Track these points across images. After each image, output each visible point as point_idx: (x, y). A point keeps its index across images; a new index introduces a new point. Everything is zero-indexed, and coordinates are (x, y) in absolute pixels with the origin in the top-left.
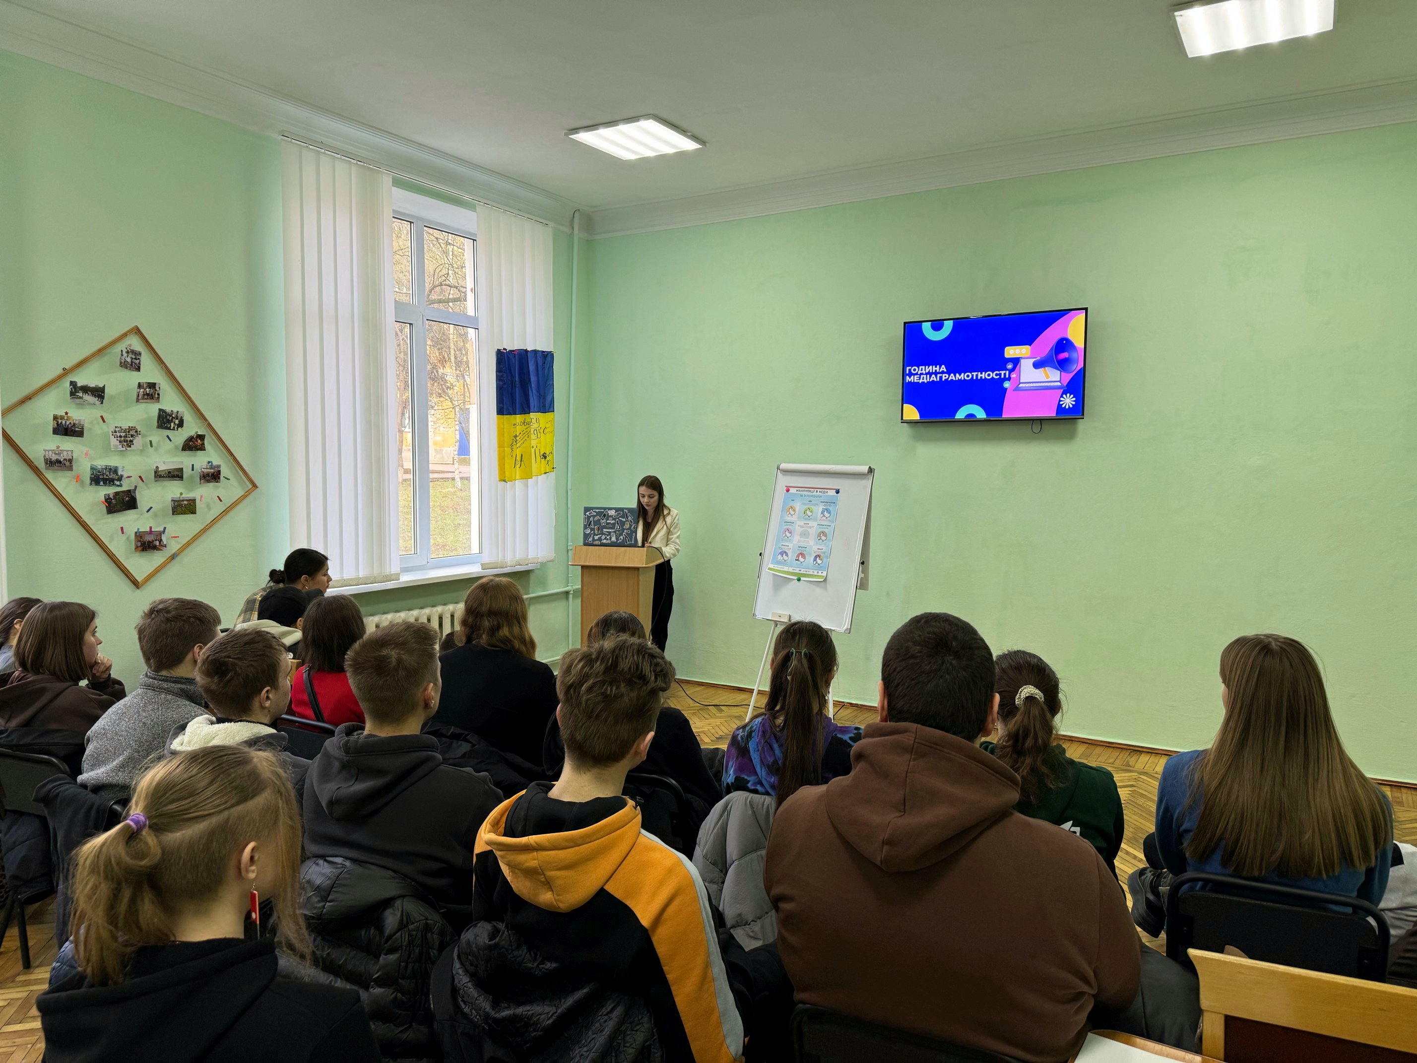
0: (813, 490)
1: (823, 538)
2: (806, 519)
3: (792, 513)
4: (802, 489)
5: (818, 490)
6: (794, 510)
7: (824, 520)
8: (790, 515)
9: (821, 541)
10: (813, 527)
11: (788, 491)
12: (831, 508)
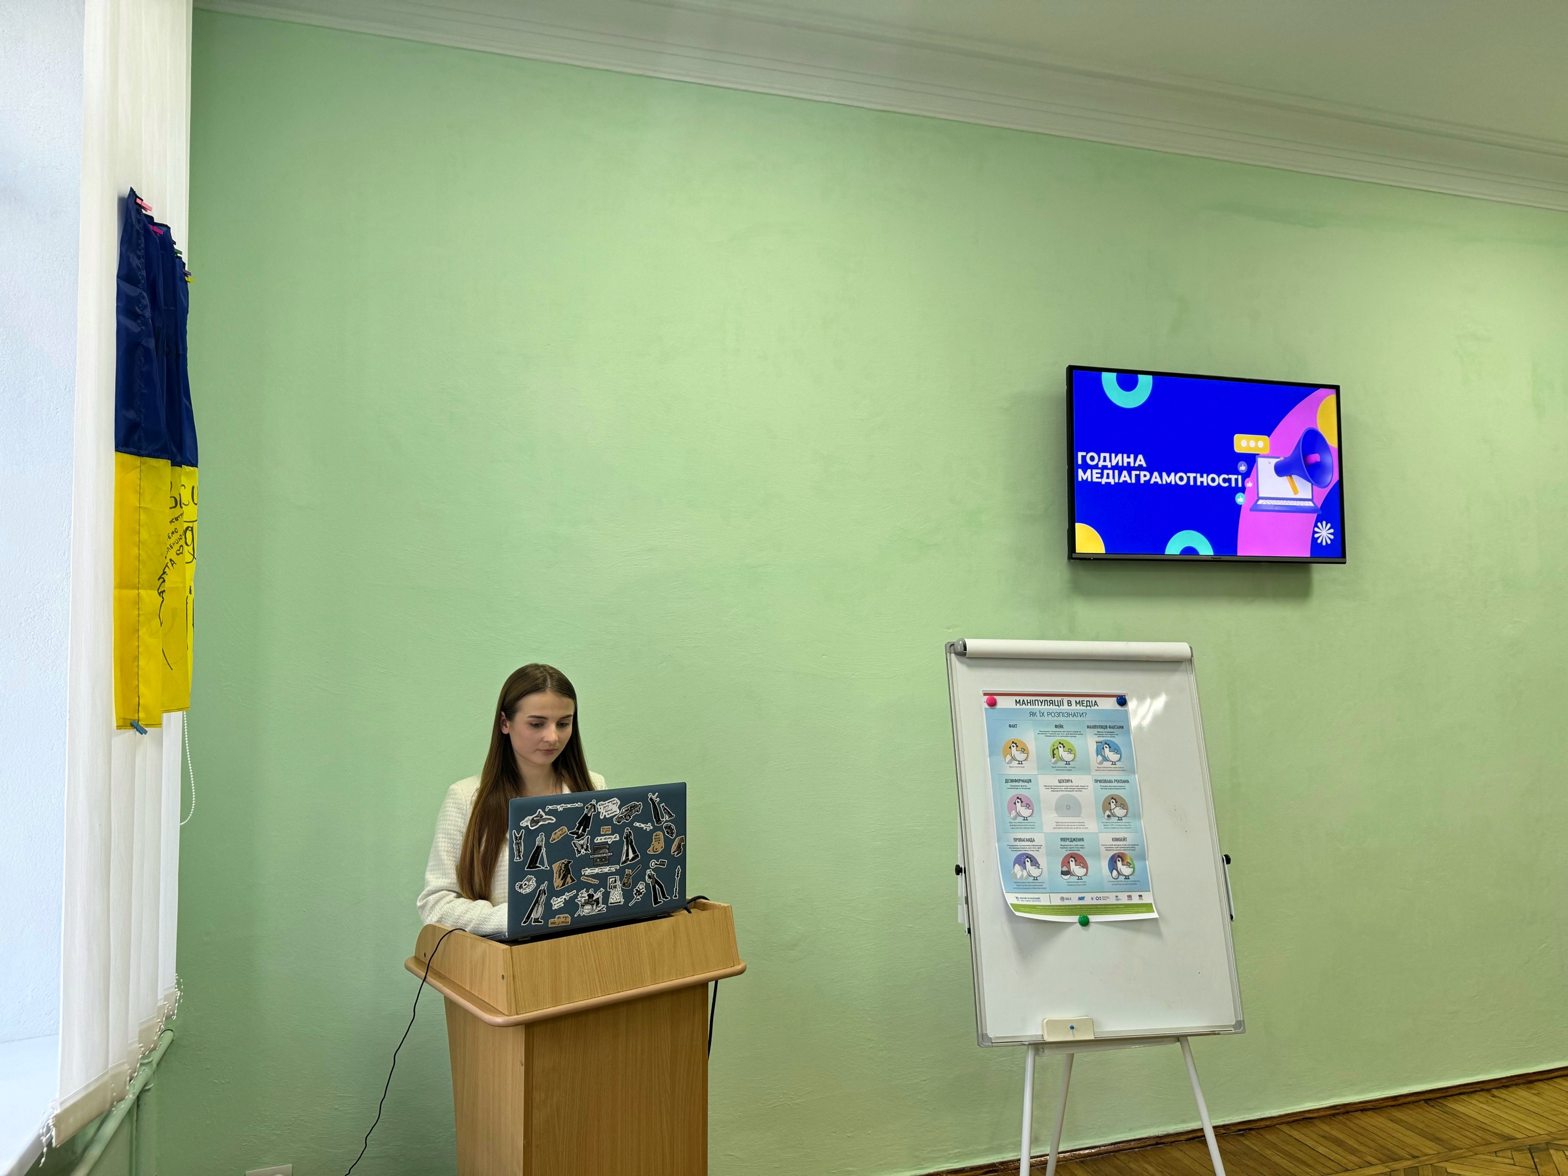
0: (1059, 698)
1: (1119, 812)
2: (1060, 769)
3: (1020, 756)
4: (1029, 698)
5: (1073, 700)
6: (1024, 750)
7: (1106, 769)
8: (1015, 763)
9: (1114, 819)
10: (1083, 787)
11: (992, 704)
12: (1116, 740)
